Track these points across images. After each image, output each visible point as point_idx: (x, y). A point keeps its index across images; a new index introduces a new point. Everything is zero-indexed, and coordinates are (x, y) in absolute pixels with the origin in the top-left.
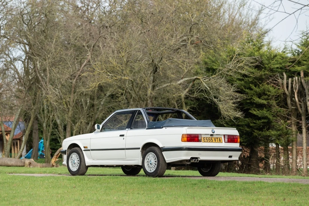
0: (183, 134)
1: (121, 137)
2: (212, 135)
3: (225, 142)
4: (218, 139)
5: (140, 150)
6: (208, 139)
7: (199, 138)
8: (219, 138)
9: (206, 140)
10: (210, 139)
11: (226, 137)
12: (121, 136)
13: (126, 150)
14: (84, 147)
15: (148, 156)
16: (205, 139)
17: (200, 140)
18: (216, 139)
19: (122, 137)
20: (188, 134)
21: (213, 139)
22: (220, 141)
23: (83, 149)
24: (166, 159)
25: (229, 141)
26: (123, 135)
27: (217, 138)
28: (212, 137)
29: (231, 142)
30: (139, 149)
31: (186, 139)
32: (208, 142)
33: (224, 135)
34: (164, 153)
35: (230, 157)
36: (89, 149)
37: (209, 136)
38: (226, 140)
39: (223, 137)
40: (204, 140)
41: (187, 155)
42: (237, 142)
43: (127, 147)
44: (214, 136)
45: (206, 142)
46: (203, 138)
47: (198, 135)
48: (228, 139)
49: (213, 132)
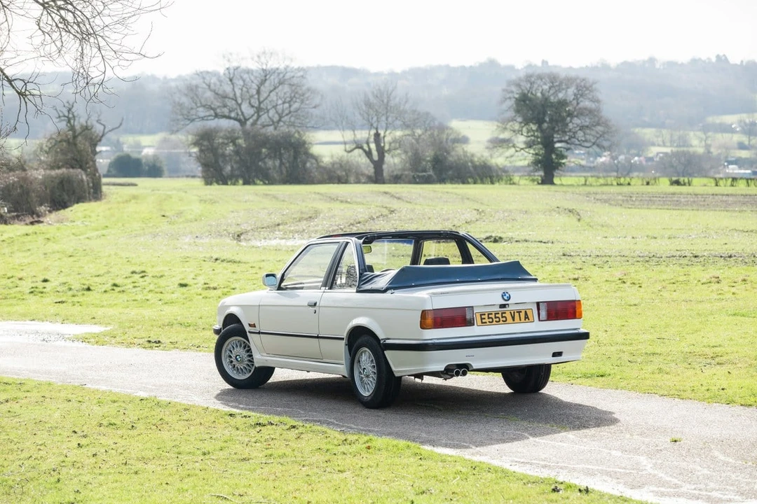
0: (424, 311)
2: (503, 306)
3: (540, 320)
4: (523, 315)
5: (343, 342)
6: (493, 316)
7: (467, 317)
8: (524, 312)
9: (487, 320)
10: (500, 316)
11: (543, 307)
13: (320, 340)
14: (250, 325)
15: (360, 356)
16: (486, 316)
17: (470, 322)
18: (517, 315)
19: (312, 309)
20: (435, 311)
21: (508, 315)
22: (527, 317)
23: (247, 328)
24: (393, 369)
25: (551, 318)
27: (519, 312)
29: (555, 320)
30: (343, 339)
31: (429, 321)
33: (538, 304)
34: (388, 354)
35: (556, 354)
36: (257, 329)
37: (497, 309)
38: (543, 314)
39: (534, 308)
40: (482, 319)
44: (510, 308)
45: (488, 323)
46: (481, 315)
47: (463, 308)
48: (548, 311)
49: (505, 298)
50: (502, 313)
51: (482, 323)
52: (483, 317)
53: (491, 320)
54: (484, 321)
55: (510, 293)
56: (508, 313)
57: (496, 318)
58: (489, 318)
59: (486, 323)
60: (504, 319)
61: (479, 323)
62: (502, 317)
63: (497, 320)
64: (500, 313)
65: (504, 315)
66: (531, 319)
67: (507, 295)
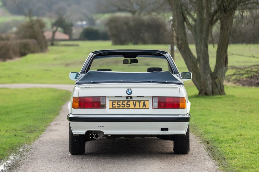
2: (127, 98)
3: (152, 108)
4: (142, 104)
6: (121, 103)
7: (102, 103)
8: (142, 102)
9: (116, 106)
10: (125, 103)
11: (156, 100)
16: (116, 103)
17: (103, 106)
18: (137, 104)
20: (79, 97)
22: (144, 105)
27: (140, 102)
29: (163, 108)
33: (153, 98)
37: (125, 99)
38: (156, 104)
39: (150, 100)
40: (113, 105)
44: (133, 99)
45: (117, 108)
46: (113, 102)
47: (99, 98)
48: (158, 103)
49: (128, 93)
50: (127, 102)
51: (113, 107)
52: (114, 103)
53: (119, 106)
54: (114, 106)
55: (133, 90)
56: (131, 102)
57: (122, 104)
58: (118, 104)
59: (115, 107)
60: (128, 106)
61: (111, 107)
62: (127, 104)
63: (123, 106)
64: (126, 102)
65: (128, 103)
66: (147, 107)
67: (130, 91)
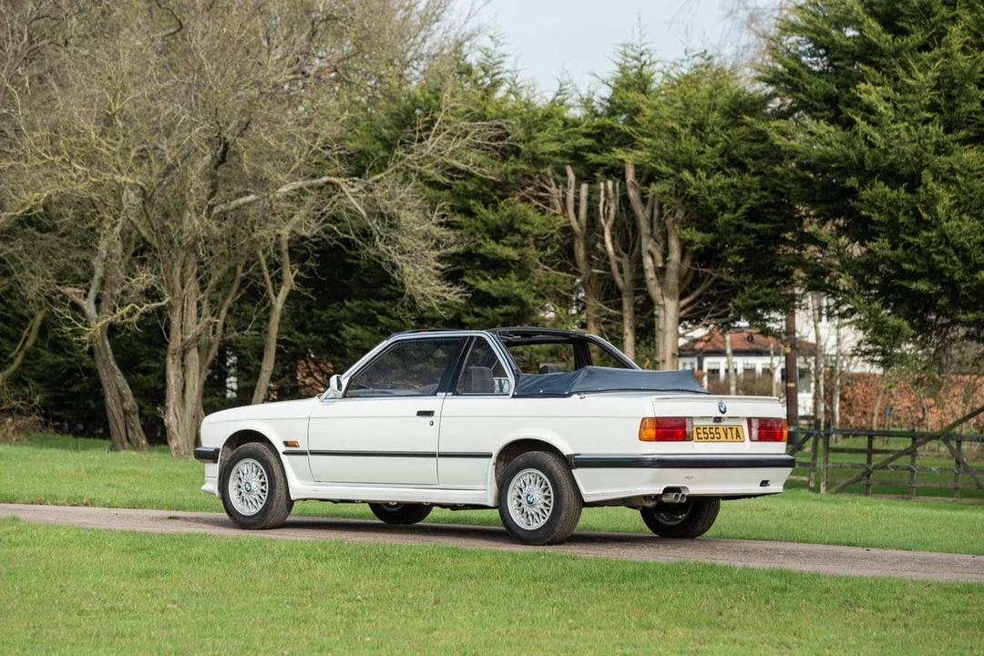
0: (644, 419)
1: (420, 418)
2: (718, 419)
3: (751, 440)
4: (734, 431)
5: (493, 460)
6: (708, 431)
7: (687, 430)
8: (735, 428)
9: (702, 435)
10: (713, 431)
11: (755, 424)
12: (421, 413)
13: (440, 459)
14: (286, 444)
15: (519, 480)
16: (701, 431)
17: (689, 437)
18: (729, 431)
19: (427, 419)
20: (657, 418)
21: (721, 431)
22: (738, 436)
23: (281, 448)
24: (584, 491)
25: (761, 438)
26: (429, 413)
27: (731, 429)
28: (718, 427)
29: (766, 441)
30: (489, 456)
31: (652, 432)
32: (709, 439)
33: (749, 420)
34: (577, 473)
35: (764, 483)
36: (303, 447)
37: (710, 423)
38: (755, 432)
39: (745, 425)
40: (698, 433)
41: (655, 481)
42: (780, 440)
43: (443, 450)
44: (724, 423)
45: (704, 440)
46: (697, 429)
47: (683, 419)
48: (759, 429)
49: (722, 409)
50: (716, 429)
51: (699, 438)
52: (699, 431)
53: (706, 436)
54: (700, 436)
56: (721, 428)
57: (710, 433)
58: (704, 433)
59: (702, 439)
60: (718, 436)
61: (697, 438)
62: (716, 433)
63: (712, 435)
64: (713, 428)
65: (717, 431)
66: (742, 439)
67: (724, 406)
